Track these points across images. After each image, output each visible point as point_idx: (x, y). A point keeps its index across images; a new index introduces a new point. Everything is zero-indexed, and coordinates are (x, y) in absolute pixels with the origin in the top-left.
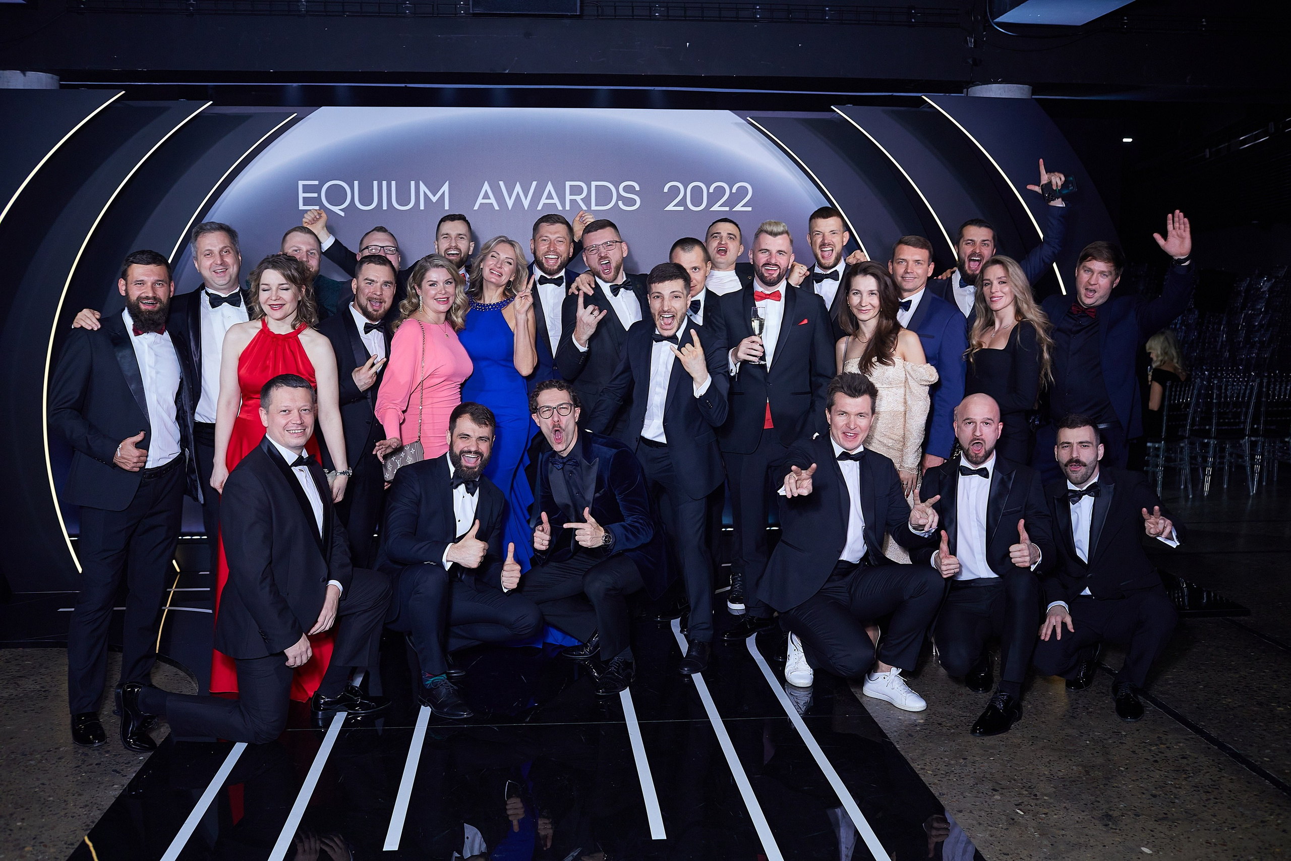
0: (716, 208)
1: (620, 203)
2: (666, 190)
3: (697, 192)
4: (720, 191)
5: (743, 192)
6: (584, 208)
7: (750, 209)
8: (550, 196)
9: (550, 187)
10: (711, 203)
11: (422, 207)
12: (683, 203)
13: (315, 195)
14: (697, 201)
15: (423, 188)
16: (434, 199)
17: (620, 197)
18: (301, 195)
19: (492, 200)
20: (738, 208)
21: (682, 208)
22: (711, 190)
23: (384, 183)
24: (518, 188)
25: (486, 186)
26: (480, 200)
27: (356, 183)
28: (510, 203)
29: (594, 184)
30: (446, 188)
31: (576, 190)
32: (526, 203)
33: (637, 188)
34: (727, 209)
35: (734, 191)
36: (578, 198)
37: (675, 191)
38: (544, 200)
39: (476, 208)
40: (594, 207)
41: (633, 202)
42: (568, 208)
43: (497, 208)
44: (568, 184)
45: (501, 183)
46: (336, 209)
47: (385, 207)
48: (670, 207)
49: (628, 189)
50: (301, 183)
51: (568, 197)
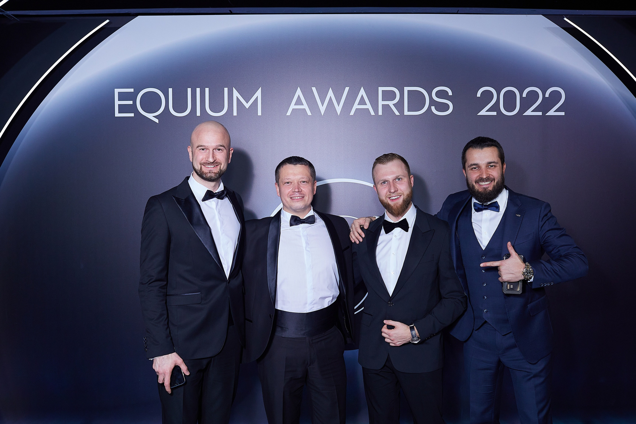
0: (529, 113)
1: (433, 108)
2: (479, 95)
3: (510, 97)
4: (533, 96)
5: (556, 96)
6: (397, 113)
7: (563, 114)
8: (362, 102)
9: (362, 92)
10: (524, 107)
11: (235, 114)
12: (496, 107)
13: (131, 102)
14: (510, 106)
15: (236, 94)
16: (247, 105)
17: (432, 102)
18: (117, 103)
19: (305, 106)
20: (551, 113)
21: (495, 113)
22: (524, 95)
23: (198, 90)
24: (331, 93)
25: (299, 92)
26: (293, 106)
27: (170, 90)
28: (323, 109)
29: (406, 89)
30: (258, 94)
31: (389, 96)
32: (339, 109)
33: (450, 93)
34: (540, 114)
35: (547, 95)
36: (391, 103)
37: (488, 96)
38: (356, 106)
39: (289, 113)
40: (406, 113)
41: (446, 107)
42: (380, 113)
43: (309, 113)
44: (381, 89)
45: (314, 89)
46: (150, 116)
47: (198, 114)
48: (483, 112)
49: (441, 94)
50: (117, 91)
51: (381, 103)
